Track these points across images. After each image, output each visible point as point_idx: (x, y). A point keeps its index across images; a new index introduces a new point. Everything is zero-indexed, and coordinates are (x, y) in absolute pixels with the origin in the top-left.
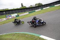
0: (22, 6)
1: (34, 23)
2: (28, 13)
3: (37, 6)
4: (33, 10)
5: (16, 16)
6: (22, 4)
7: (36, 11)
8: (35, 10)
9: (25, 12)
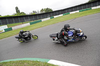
0: (17, 11)
1: (63, 38)
2: (29, 24)
3: (44, 12)
4: (37, 19)
5: (6, 30)
6: (17, 8)
7: (43, 20)
8: (41, 19)
9: (23, 22)
